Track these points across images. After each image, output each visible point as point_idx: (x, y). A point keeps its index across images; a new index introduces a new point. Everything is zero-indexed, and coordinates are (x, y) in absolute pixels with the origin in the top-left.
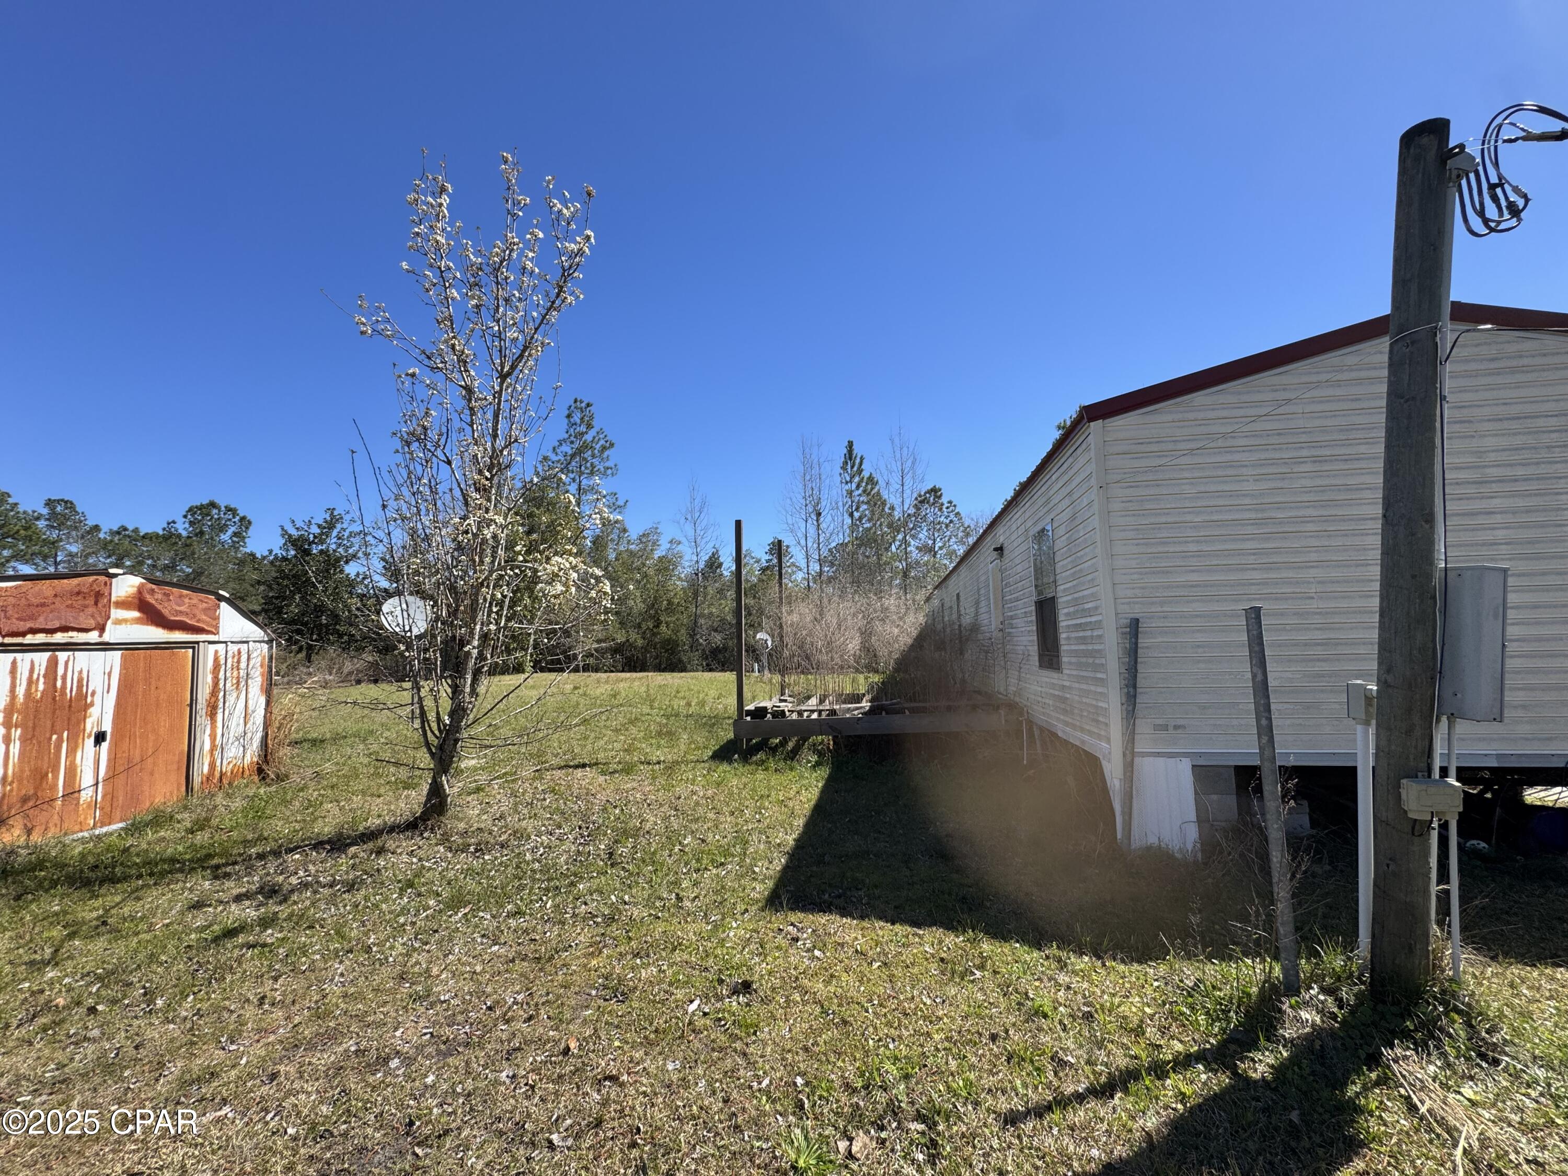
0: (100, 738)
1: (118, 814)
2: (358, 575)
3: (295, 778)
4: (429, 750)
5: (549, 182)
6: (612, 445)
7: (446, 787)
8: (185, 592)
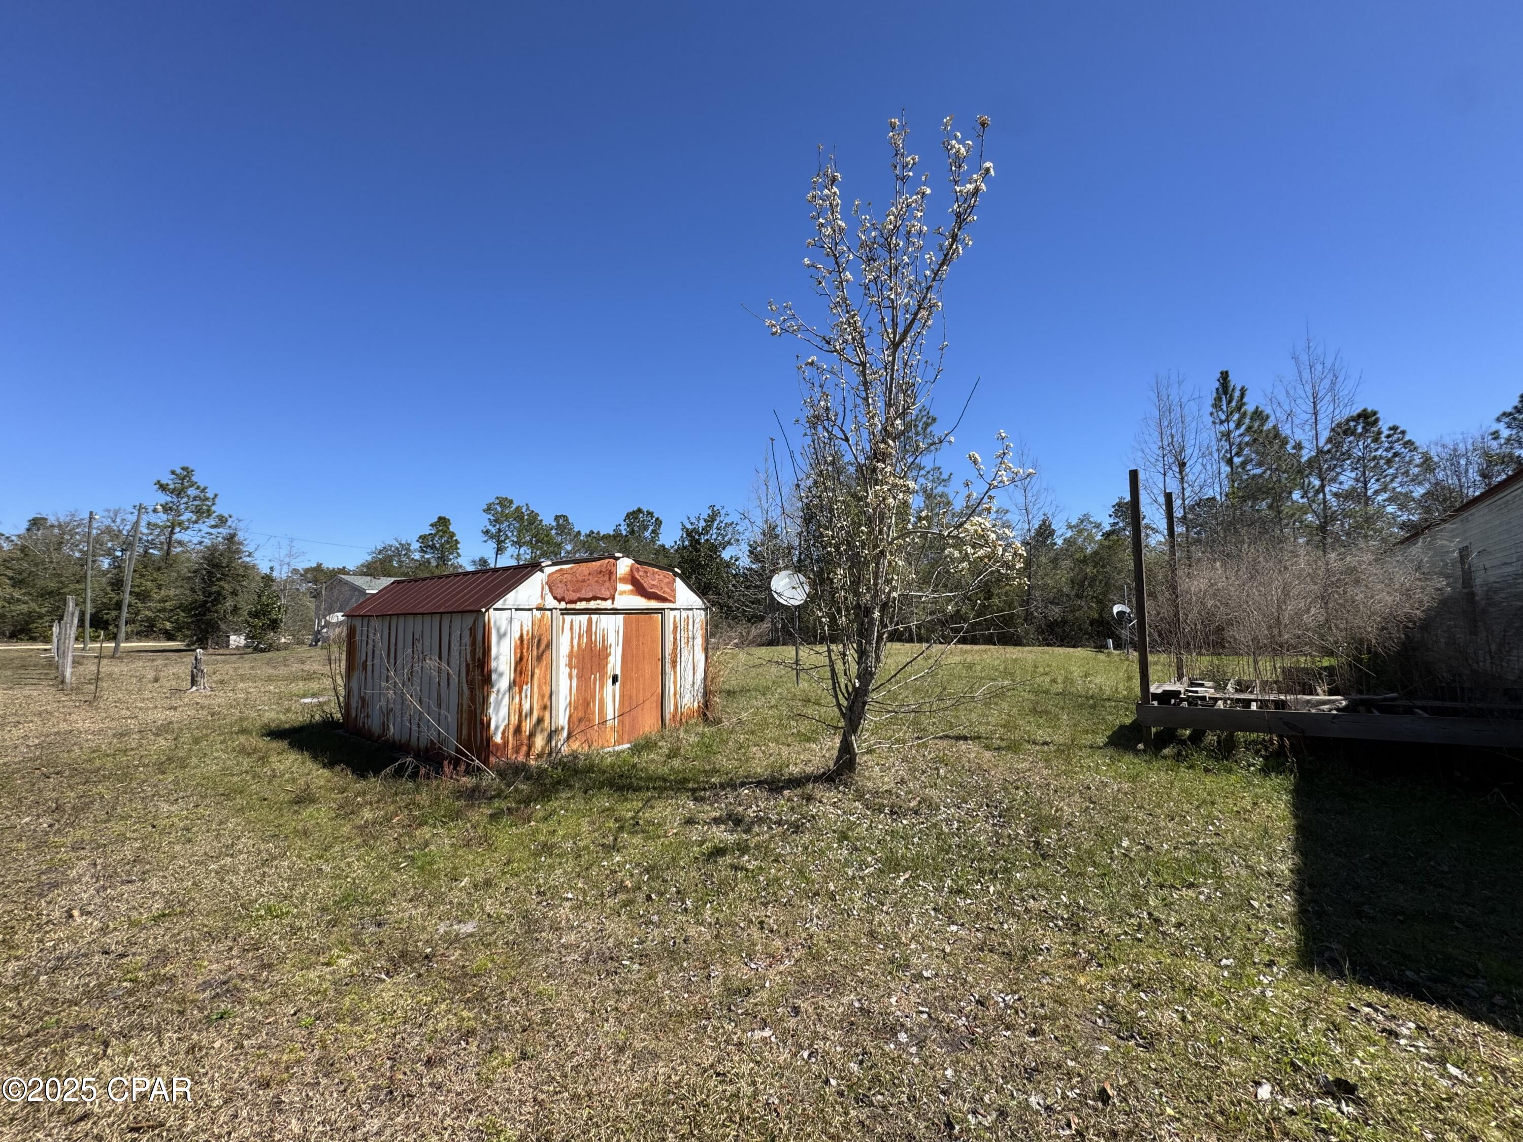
0: (615, 679)
1: (626, 737)
2: (731, 558)
3: (726, 723)
4: (840, 710)
5: (946, 125)
6: (934, 420)
7: (855, 746)
8: (656, 570)
